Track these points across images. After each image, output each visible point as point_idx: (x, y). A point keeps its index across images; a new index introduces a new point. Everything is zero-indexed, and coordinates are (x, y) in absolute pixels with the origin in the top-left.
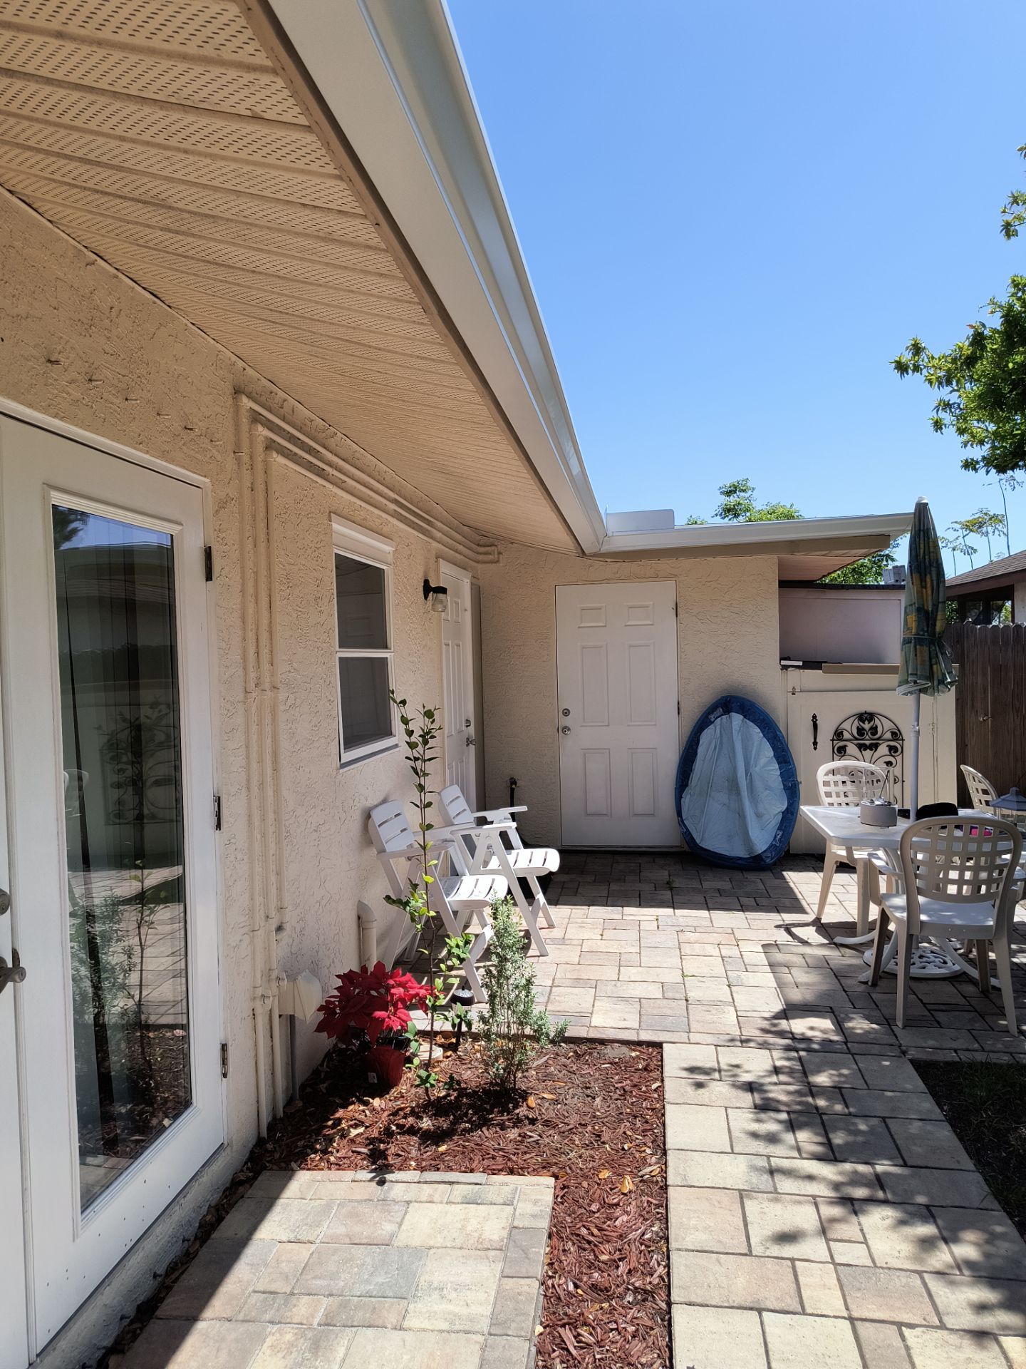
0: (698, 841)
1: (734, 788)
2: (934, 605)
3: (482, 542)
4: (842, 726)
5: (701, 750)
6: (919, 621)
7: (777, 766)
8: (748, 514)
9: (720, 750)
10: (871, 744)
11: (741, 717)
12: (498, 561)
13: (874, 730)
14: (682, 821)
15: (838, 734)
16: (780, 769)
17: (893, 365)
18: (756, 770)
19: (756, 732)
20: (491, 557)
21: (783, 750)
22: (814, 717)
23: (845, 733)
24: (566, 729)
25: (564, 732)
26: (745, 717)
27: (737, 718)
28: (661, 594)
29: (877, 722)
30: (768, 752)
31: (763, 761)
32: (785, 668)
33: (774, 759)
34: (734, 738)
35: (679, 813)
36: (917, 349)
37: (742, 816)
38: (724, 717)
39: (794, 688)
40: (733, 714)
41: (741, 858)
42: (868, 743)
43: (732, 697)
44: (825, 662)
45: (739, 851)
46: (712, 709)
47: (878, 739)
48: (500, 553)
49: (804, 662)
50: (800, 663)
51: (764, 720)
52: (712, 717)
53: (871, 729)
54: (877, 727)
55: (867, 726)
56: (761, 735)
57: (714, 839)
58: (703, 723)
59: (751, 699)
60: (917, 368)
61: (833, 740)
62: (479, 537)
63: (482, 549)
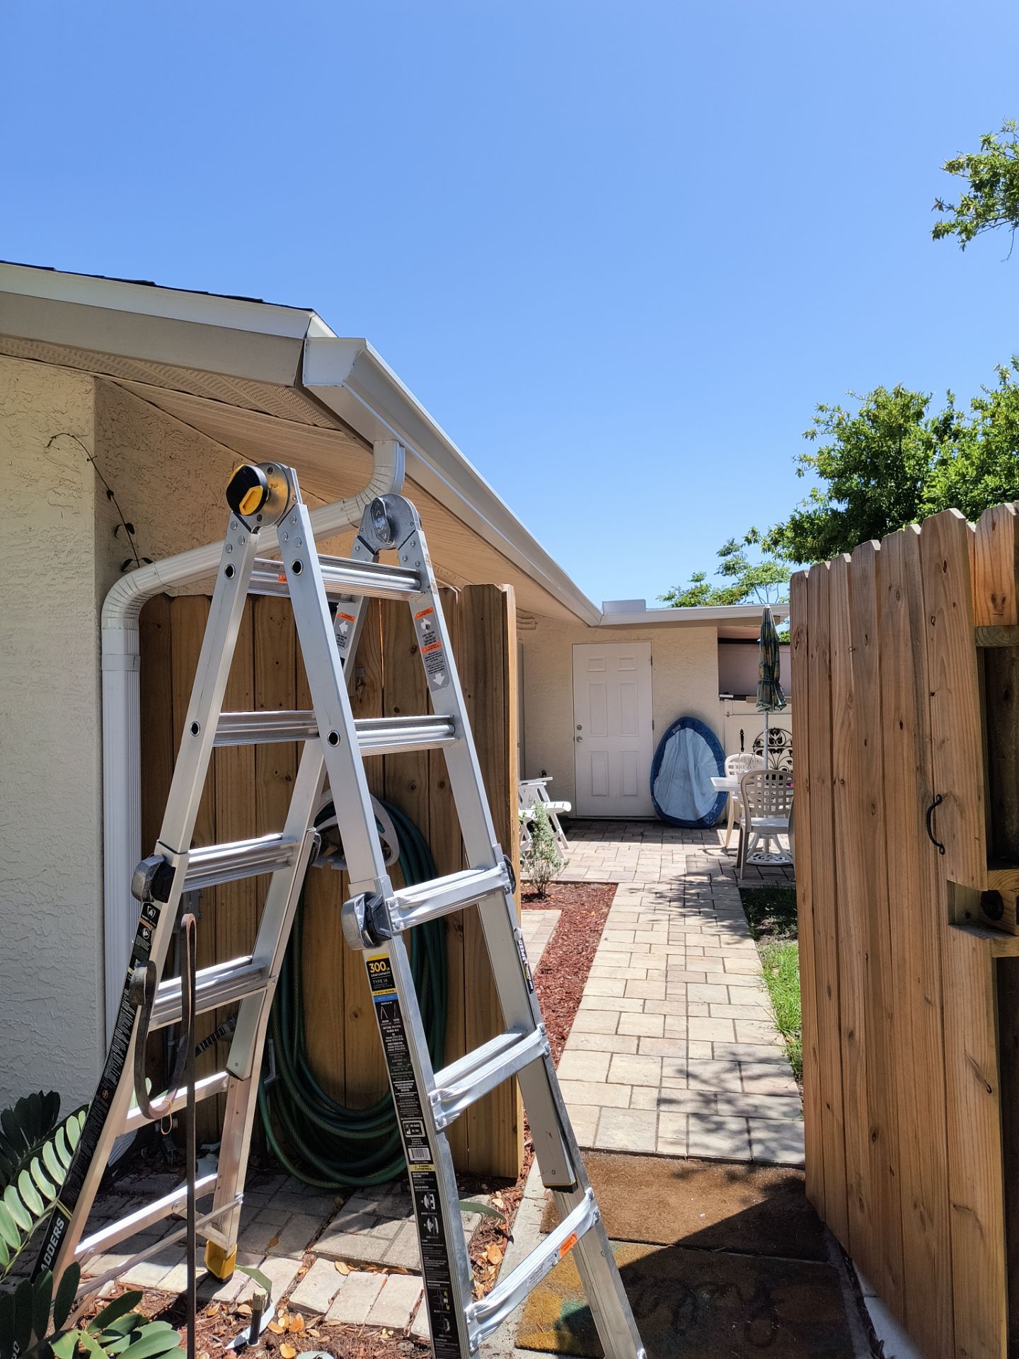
0: (664, 811)
1: (687, 777)
2: (772, 663)
3: (524, 616)
4: (759, 738)
5: (666, 752)
6: (765, 672)
7: (715, 763)
8: (745, 571)
9: (679, 752)
10: (778, 749)
11: (692, 731)
12: (535, 629)
13: (780, 740)
14: (654, 798)
15: (757, 743)
16: (718, 764)
17: (744, 539)
18: (701, 765)
19: (702, 740)
20: (530, 626)
21: (720, 752)
22: (742, 731)
23: (761, 742)
24: (579, 738)
25: (578, 740)
26: (695, 731)
27: (689, 731)
28: (642, 650)
29: (782, 735)
30: (710, 754)
31: (706, 759)
32: (722, 699)
33: (714, 758)
34: (688, 744)
35: (652, 794)
36: (754, 532)
37: (692, 794)
38: (682, 731)
39: (728, 713)
40: (687, 729)
41: (690, 821)
42: (776, 748)
43: (687, 718)
44: (749, 696)
45: (690, 817)
46: (674, 725)
47: (783, 746)
48: (536, 623)
49: (734, 696)
50: (732, 696)
51: (707, 733)
52: (674, 731)
53: (778, 739)
54: (781, 738)
55: (775, 737)
56: (705, 742)
57: (675, 810)
58: (668, 735)
59: (700, 719)
60: (756, 541)
61: (754, 747)
62: (523, 613)
63: (524, 621)
